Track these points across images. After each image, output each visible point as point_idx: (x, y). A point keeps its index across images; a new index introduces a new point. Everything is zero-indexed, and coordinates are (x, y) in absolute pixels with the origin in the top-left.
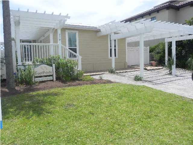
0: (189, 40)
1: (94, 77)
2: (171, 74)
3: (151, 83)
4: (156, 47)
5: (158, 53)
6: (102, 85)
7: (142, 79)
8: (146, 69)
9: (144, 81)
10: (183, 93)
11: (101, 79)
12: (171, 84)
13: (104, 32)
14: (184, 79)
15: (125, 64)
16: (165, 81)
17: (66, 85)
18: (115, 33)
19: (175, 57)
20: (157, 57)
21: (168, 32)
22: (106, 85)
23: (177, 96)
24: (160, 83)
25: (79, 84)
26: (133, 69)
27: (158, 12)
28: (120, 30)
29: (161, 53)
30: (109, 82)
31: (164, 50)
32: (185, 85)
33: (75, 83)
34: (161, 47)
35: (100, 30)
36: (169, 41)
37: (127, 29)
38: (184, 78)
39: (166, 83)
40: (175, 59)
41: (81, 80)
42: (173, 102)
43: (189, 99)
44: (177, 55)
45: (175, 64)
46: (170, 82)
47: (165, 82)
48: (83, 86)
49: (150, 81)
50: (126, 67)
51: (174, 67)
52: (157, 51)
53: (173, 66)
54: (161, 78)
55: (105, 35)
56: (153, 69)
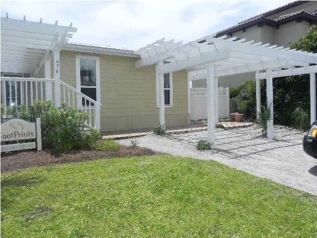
0: (296, 77)
1: (121, 142)
2: (265, 136)
3: (228, 155)
4: (241, 88)
5: (245, 98)
6: (132, 158)
7: (212, 147)
8: (222, 127)
9: (214, 151)
10: (288, 176)
11: (134, 147)
12: (264, 158)
13: (146, 60)
14: (290, 146)
15: (186, 117)
16: (254, 151)
17: (60, 159)
18: (165, 62)
19: (272, 105)
20: (243, 105)
21: (259, 62)
22: (141, 158)
23: (276, 187)
24: (244, 156)
25: (87, 158)
26: (200, 126)
27: (244, 31)
28: (173, 57)
29: (248, 99)
30: (149, 152)
31: (255, 94)
32: (290, 160)
33: (78, 156)
34: (249, 89)
35: (140, 56)
36: (262, 78)
37: (184, 53)
38: (289, 144)
39: (255, 156)
40: (272, 110)
41: (94, 149)
42: (266, 200)
43: (300, 192)
44: (275, 101)
45: (272, 118)
46: (263, 152)
47: (255, 153)
48: (93, 161)
49: (226, 151)
50: (189, 123)
51: (270, 123)
52: (243, 95)
53: (268, 123)
54: (247, 143)
55: (149, 65)
56: (234, 127)
